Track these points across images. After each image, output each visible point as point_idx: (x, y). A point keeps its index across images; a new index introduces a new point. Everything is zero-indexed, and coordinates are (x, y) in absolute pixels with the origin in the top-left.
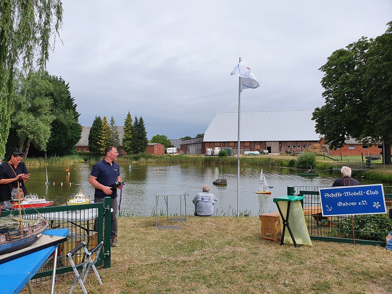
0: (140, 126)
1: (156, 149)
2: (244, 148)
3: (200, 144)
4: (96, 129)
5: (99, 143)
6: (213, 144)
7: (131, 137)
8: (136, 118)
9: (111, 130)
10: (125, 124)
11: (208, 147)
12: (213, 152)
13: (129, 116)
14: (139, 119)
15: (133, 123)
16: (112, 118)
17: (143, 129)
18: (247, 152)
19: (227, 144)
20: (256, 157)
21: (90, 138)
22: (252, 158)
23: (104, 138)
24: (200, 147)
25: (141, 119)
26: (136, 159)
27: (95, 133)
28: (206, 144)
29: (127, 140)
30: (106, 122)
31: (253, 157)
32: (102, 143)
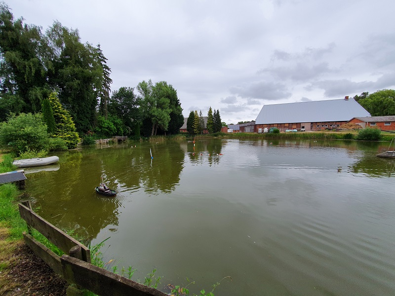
0: (217, 115)
2: (285, 128)
3: (254, 126)
5: (193, 127)
6: (262, 126)
7: (211, 122)
8: (215, 110)
9: (200, 118)
10: (208, 115)
11: (260, 128)
12: (263, 131)
13: (211, 109)
15: (213, 114)
16: (200, 111)
17: (219, 117)
18: (287, 130)
19: (272, 125)
21: (188, 124)
23: (196, 123)
25: (218, 111)
27: (191, 120)
28: (257, 126)
30: (197, 114)
31: (293, 133)
32: (195, 126)
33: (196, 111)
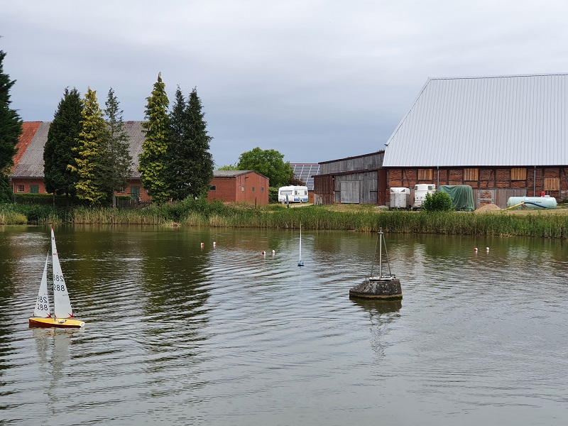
0: (190, 118)
1: (241, 189)
2: (510, 187)
3: (374, 175)
4: (65, 126)
5: (74, 169)
6: (410, 175)
7: (163, 149)
8: (179, 94)
9: (108, 128)
10: (149, 113)
11: (399, 183)
12: (410, 199)
13: (159, 87)
14: (187, 98)
15: (169, 110)
16: (111, 94)
17: (200, 127)
18: (516, 200)
19: (457, 175)
20: (544, 212)
21: (49, 153)
22: (529, 218)
23: (87, 153)
24: (373, 183)
25: (194, 96)
26: (176, 215)
27: (63, 138)
28: (390, 175)
29: (153, 159)
30: (95, 107)
31: (535, 213)
32: (82, 167)
33: (91, 95)
